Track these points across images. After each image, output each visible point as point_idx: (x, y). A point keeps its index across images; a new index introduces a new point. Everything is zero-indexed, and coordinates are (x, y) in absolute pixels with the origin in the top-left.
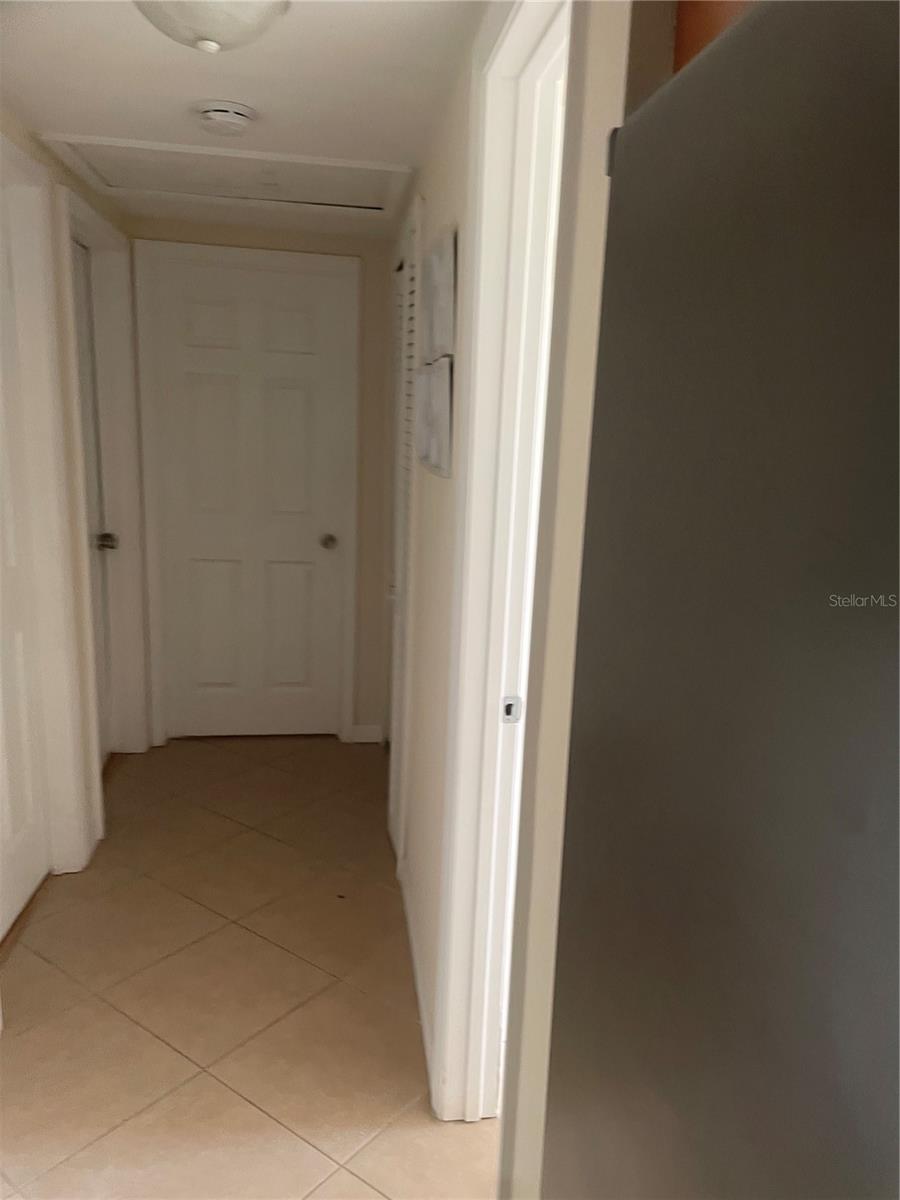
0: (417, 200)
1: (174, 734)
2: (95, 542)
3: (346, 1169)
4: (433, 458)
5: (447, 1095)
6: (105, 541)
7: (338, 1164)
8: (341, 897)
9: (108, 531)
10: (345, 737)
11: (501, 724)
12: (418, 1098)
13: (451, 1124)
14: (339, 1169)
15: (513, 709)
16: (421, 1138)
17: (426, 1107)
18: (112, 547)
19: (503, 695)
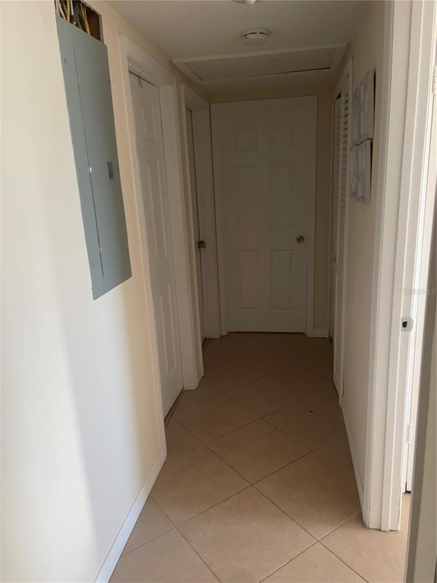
0: (351, 59)
1: (230, 331)
2: (197, 245)
3: (321, 543)
4: (360, 194)
5: (372, 517)
6: (201, 244)
7: (316, 539)
8: (311, 412)
9: (201, 240)
10: (309, 335)
11: (400, 332)
12: (355, 515)
13: (373, 530)
14: (316, 542)
15: (408, 324)
16: (359, 535)
17: (359, 519)
18: (204, 247)
19: (401, 317)
